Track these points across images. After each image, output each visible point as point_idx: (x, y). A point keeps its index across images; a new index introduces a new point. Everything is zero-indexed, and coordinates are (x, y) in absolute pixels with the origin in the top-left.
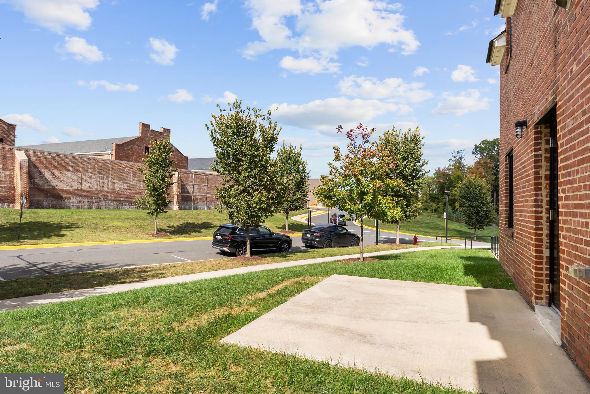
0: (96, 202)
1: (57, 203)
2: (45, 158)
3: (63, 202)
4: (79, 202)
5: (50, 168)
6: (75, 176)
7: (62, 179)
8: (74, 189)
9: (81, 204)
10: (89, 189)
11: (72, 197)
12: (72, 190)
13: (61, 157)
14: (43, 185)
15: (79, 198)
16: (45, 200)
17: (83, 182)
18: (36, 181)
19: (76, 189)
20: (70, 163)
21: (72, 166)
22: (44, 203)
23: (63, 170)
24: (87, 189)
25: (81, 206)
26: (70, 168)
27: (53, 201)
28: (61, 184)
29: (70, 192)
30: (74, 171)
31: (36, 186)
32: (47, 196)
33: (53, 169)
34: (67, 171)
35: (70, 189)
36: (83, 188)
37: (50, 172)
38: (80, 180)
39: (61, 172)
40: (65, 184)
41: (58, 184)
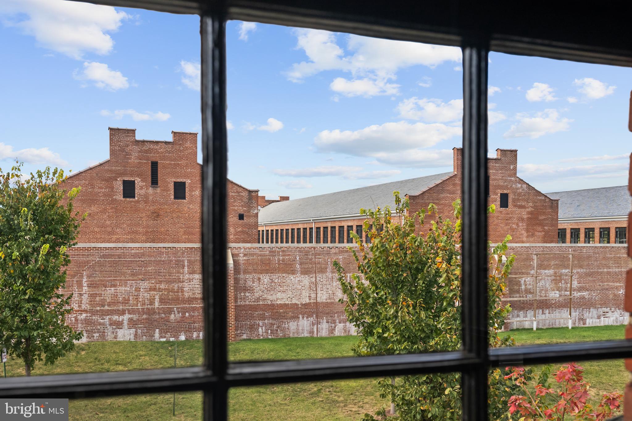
0: (340, 323)
1: (278, 327)
2: (260, 255)
3: (287, 325)
4: (313, 324)
5: (267, 272)
6: (306, 280)
7: (285, 288)
8: (304, 303)
9: (315, 327)
10: (329, 301)
11: (301, 316)
12: (302, 304)
13: (283, 251)
14: (258, 299)
15: (312, 316)
16: (261, 324)
17: (319, 289)
18: (247, 294)
19: (308, 301)
20: (298, 258)
21: (301, 264)
22: (260, 329)
23: (286, 272)
24: (324, 301)
25: (315, 330)
26: (298, 266)
27: (272, 325)
28: (284, 295)
29: (297, 309)
30: (305, 272)
31: (247, 303)
32: (263, 318)
33: (272, 273)
34: (293, 272)
35: (297, 302)
36: (319, 300)
37: (268, 278)
38: (313, 287)
39: (284, 275)
40: (290, 294)
41: (279, 295)
